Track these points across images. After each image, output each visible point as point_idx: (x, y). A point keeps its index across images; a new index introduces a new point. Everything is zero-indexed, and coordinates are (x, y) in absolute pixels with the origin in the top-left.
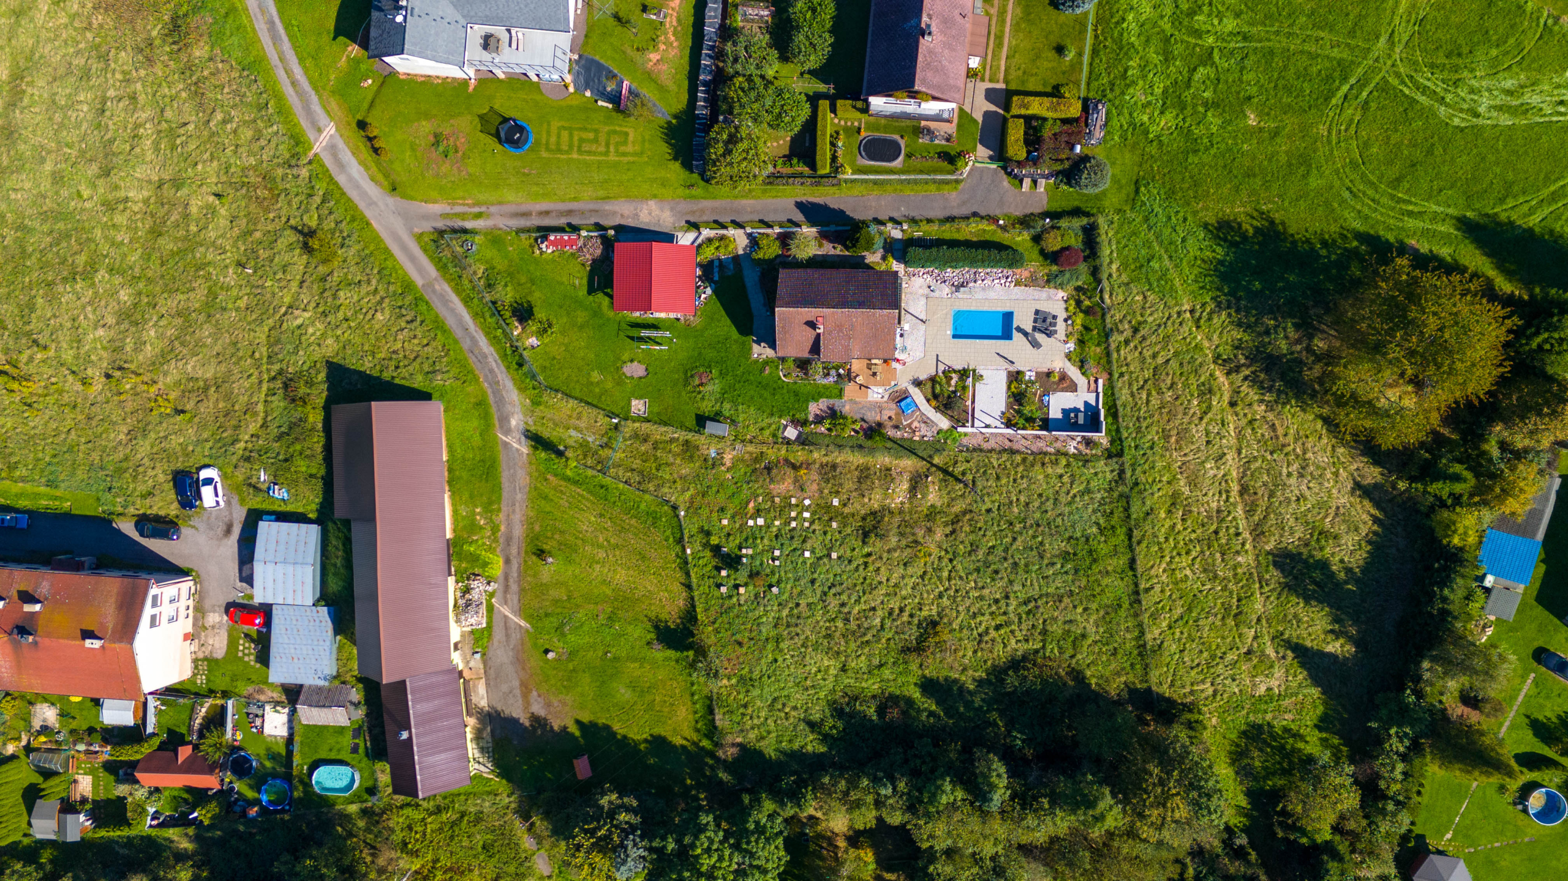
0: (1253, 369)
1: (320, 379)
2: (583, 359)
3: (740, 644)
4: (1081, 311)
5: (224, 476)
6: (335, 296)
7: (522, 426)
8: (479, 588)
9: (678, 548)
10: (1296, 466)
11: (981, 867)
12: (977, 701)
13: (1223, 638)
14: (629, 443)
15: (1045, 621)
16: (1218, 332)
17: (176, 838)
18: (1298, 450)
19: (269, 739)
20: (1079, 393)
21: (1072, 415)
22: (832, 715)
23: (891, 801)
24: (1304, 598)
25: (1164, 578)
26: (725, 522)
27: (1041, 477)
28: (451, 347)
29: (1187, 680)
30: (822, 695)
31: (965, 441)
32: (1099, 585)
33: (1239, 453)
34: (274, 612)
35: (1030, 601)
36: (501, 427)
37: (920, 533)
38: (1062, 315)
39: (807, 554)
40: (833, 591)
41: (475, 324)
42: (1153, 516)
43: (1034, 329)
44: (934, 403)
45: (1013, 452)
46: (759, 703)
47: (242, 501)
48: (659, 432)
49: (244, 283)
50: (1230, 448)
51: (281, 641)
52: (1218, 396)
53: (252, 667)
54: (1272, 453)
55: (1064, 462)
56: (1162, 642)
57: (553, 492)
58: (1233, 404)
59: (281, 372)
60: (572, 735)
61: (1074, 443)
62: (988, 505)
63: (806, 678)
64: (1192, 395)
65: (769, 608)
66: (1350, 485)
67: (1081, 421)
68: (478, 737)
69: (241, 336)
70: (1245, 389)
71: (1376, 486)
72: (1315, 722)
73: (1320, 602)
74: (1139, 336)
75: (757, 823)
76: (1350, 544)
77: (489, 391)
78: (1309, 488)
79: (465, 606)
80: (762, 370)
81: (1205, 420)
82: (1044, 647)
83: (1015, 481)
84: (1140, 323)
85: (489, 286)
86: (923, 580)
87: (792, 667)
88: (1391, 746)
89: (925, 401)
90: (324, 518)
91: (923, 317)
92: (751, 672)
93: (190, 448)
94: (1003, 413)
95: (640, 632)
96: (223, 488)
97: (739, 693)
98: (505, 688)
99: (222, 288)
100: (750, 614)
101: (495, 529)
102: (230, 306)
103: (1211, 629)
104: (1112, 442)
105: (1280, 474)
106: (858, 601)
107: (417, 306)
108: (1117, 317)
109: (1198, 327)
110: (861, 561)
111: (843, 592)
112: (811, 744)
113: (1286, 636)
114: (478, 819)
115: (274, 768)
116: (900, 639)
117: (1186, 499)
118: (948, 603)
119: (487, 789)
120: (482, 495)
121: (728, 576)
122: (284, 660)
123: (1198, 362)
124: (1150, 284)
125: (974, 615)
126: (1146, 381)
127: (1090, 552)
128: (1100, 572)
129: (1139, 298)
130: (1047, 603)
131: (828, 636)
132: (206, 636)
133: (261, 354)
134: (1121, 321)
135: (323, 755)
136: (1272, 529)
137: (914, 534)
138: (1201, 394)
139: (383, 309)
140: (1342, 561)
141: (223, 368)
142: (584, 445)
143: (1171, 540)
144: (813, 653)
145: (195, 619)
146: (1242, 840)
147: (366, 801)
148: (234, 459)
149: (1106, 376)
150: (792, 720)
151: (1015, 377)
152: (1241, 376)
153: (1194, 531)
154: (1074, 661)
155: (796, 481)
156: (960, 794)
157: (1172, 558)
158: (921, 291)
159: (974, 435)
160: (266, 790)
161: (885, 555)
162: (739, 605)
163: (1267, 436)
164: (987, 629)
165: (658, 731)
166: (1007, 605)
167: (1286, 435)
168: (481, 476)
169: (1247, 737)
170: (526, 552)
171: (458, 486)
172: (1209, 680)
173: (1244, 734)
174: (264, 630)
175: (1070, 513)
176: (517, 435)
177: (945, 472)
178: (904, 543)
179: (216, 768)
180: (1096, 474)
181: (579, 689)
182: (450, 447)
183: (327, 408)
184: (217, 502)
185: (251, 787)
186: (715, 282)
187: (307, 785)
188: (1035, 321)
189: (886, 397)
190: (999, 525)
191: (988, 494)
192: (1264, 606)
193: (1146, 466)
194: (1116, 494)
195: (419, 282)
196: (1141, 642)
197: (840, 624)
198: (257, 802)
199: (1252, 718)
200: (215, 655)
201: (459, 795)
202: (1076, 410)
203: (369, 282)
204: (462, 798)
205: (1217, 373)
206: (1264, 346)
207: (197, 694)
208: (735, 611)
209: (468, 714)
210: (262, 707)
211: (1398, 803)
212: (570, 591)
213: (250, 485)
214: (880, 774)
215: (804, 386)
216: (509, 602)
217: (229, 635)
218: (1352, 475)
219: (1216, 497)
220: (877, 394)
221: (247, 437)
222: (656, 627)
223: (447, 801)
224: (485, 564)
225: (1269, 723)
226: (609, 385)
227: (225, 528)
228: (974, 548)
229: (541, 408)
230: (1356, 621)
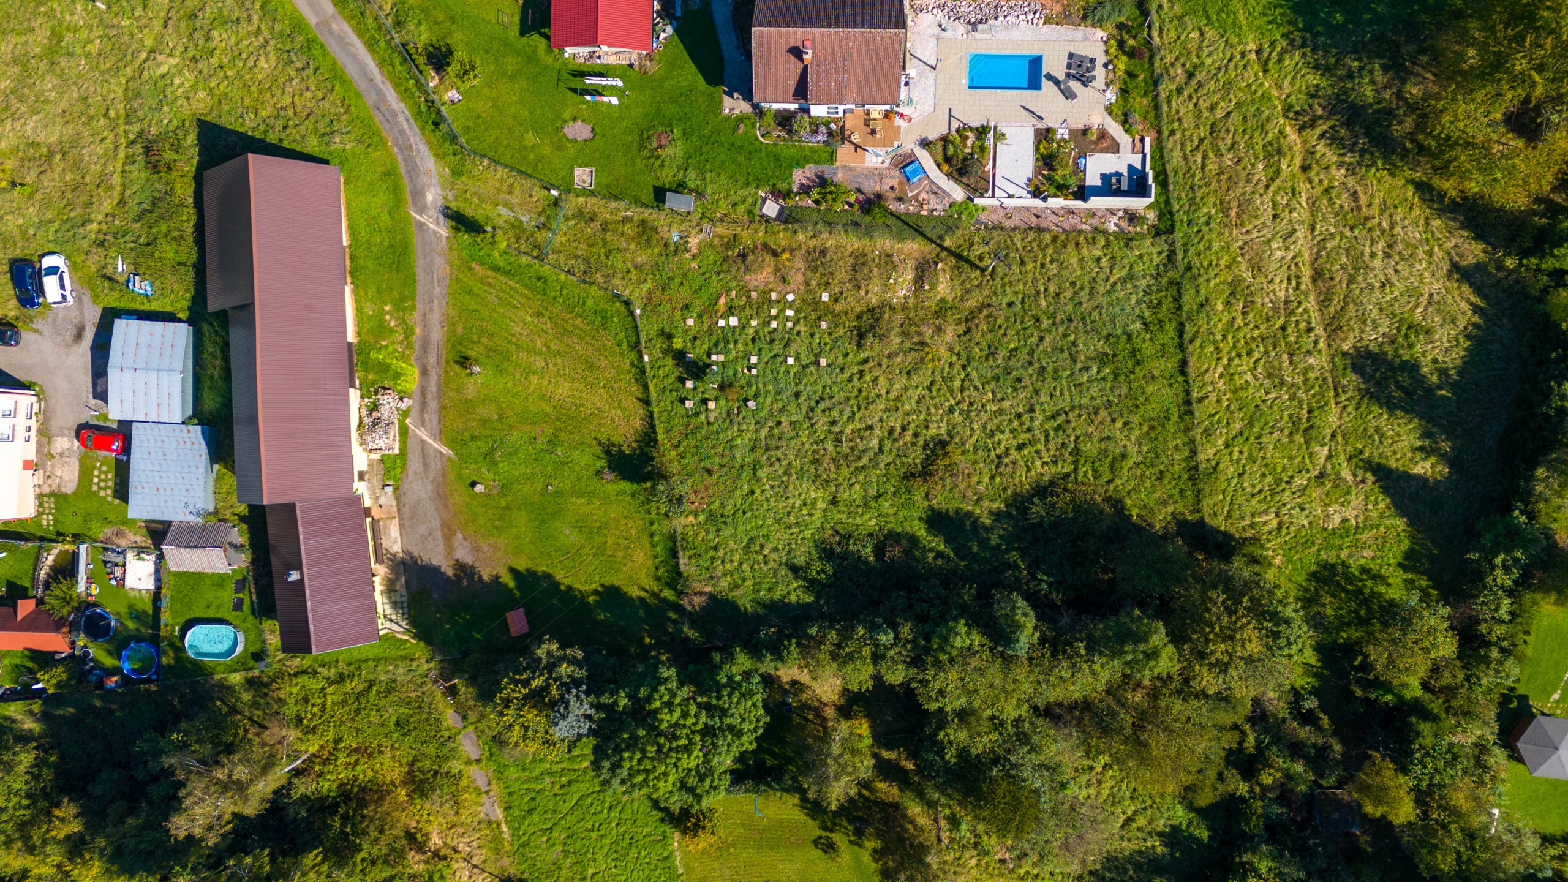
0: (1332, 123)
1: (189, 142)
2: (515, 117)
3: (709, 472)
4: (1124, 53)
5: (73, 267)
6: (208, 38)
7: (440, 202)
8: (389, 404)
9: (633, 356)
10: (1381, 245)
11: (1001, 734)
12: (994, 540)
13: (1291, 458)
14: (572, 222)
15: (1077, 438)
16: (1289, 77)
17: (19, 717)
18: (1384, 224)
19: (132, 594)
20: (1121, 154)
21: (1114, 180)
22: (820, 558)
23: (892, 653)
24: (1388, 408)
25: (1220, 385)
26: (690, 322)
27: (1074, 261)
28: (353, 101)
29: (1247, 510)
30: (808, 533)
31: (983, 217)
32: (1143, 393)
33: (1313, 228)
34: (134, 432)
35: (1059, 414)
36: (415, 203)
37: (928, 332)
38: (1101, 59)
39: (791, 361)
40: (822, 405)
41: (382, 73)
42: (1208, 308)
43: (1068, 75)
44: (946, 167)
45: (1040, 230)
46: (732, 544)
47: (96, 298)
48: (607, 210)
49: (95, 22)
50: (1302, 223)
51: (143, 467)
52: (1288, 158)
53: (109, 504)
54: (1352, 229)
55: (1102, 242)
56: (1217, 464)
57: (479, 285)
58: (1305, 168)
59: (140, 135)
60: (506, 585)
61: (1115, 219)
62: (1010, 298)
63: (789, 514)
64: (1257, 158)
65: (744, 427)
66: (1446, 266)
67: (1124, 186)
68: (390, 590)
69: (92, 89)
70: (1321, 148)
71: (1478, 266)
72: (1399, 559)
73: (1407, 412)
74: (1193, 83)
75: (730, 678)
76: (1445, 340)
77: (400, 158)
78: (1396, 271)
79: (372, 424)
80: (735, 129)
81: (1272, 189)
82: (1075, 470)
83: (1043, 266)
84: (1195, 67)
85: (399, 24)
86: (930, 391)
87: (772, 500)
88: (1495, 580)
89: (934, 167)
90: (197, 317)
91: (932, 62)
92: (722, 506)
93: (31, 231)
94: (1030, 180)
95: (587, 459)
96: (72, 282)
97: (707, 533)
98: (422, 529)
99: (68, 29)
100: (722, 435)
101: (408, 333)
102: (79, 51)
103: (1275, 448)
104: (1160, 217)
105: (1362, 254)
106: (851, 418)
107: (309, 49)
108: (1169, 59)
109: (1265, 71)
110: (855, 369)
111: (834, 406)
112: (795, 593)
113: (1366, 455)
114: (390, 688)
115: (138, 630)
116: (902, 463)
117: (1248, 287)
118: (961, 419)
119: (400, 653)
120: (391, 289)
121: (695, 389)
122: (147, 491)
123: (1264, 116)
124: (1208, 18)
125: (992, 434)
126: (1201, 140)
127: (1133, 353)
128: (1145, 376)
129: (1195, 35)
130: (1080, 416)
131: (815, 461)
132: (53, 466)
133: (117, 112)
134: (1172, 65)
135: (199, 614)
136: (1351, 323)
137: (919, 334)
138: (1268, 156)
139: (267, 55)
140: (1435, 361)
141: (70, 129)
142: (516, 226)
143: (1230, 337)
144: (798, 483)
145: (40, 445)
146: (1311, 703)
147: (252, 668)
148: (85, 245)
149: (1154, 134)
150: (771, 564)
151: (1044, 135)
152: (1318, 131)
153: (1257, 327)
154: (1112, 487)
155: (777, 270)
156: (977, 639)
157: (1230, 360)
158: (930, 31)
159: (994, 209)
160: (128, 657)
161: (885, 362)
162: (709, 423)
163: (1347, 208)
164: (1007, 449)
165: (611, 580)
166: (1032, 420)
167: (1369, 206)
168: (390, 265)
169: (1318, 580)
170: (447, 361)
171: (363, 278)
172: (1273, 510)
173: (1314, 575)
174: (125, 458)
175: (1110, 305)
176: (434, 213)
177: (959, 256)
178: (908, 345)
179: (63, 625)
180: (1141, 256)
181: (514, 530)
182: (352, 228)
183: (198, 178)
184: (64, 296)
185: (110, 653)
186: (677, 19)
187: (179, 649)
188: (1069, 66)
189: (888, 162)
190: (1022, 322)
191: (1011, 283)
192: (1340, 418)
193: (1201, 247)
194: (1164, 281)
195: (312, 20)
196: (1193, 464)
197: (830, 447)
198: (117, 671)
199: (1323, 556)
200: (64, 490)
201: (367, 660)
202: (1119, 175)
203: (249, 19)
204: (371, 664)
205: (1288, 129)
206: (1346, 93)
207: (42, 539)
208: (704, 432)
209: (377, 561)
210: (123, 553)
211: (1503, 650)
212: (502, 409)
213: (105, 277)
214: (880, 620)
215: (788, 149)
216: (427, 423)
217: (81, 465)
218: (1449, 254)
219: (1284, 285)
220: (876, 159)
221: (100, 218)
222: (608, 452)
223: (352, 668)
224: (397, 376)
225: (1343, 563)
226: (547, 150)
227: (75, 332)
228: (992, 354)
229: (464, 179)
230: (1451, 435)
